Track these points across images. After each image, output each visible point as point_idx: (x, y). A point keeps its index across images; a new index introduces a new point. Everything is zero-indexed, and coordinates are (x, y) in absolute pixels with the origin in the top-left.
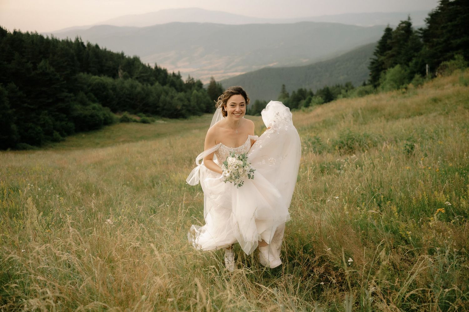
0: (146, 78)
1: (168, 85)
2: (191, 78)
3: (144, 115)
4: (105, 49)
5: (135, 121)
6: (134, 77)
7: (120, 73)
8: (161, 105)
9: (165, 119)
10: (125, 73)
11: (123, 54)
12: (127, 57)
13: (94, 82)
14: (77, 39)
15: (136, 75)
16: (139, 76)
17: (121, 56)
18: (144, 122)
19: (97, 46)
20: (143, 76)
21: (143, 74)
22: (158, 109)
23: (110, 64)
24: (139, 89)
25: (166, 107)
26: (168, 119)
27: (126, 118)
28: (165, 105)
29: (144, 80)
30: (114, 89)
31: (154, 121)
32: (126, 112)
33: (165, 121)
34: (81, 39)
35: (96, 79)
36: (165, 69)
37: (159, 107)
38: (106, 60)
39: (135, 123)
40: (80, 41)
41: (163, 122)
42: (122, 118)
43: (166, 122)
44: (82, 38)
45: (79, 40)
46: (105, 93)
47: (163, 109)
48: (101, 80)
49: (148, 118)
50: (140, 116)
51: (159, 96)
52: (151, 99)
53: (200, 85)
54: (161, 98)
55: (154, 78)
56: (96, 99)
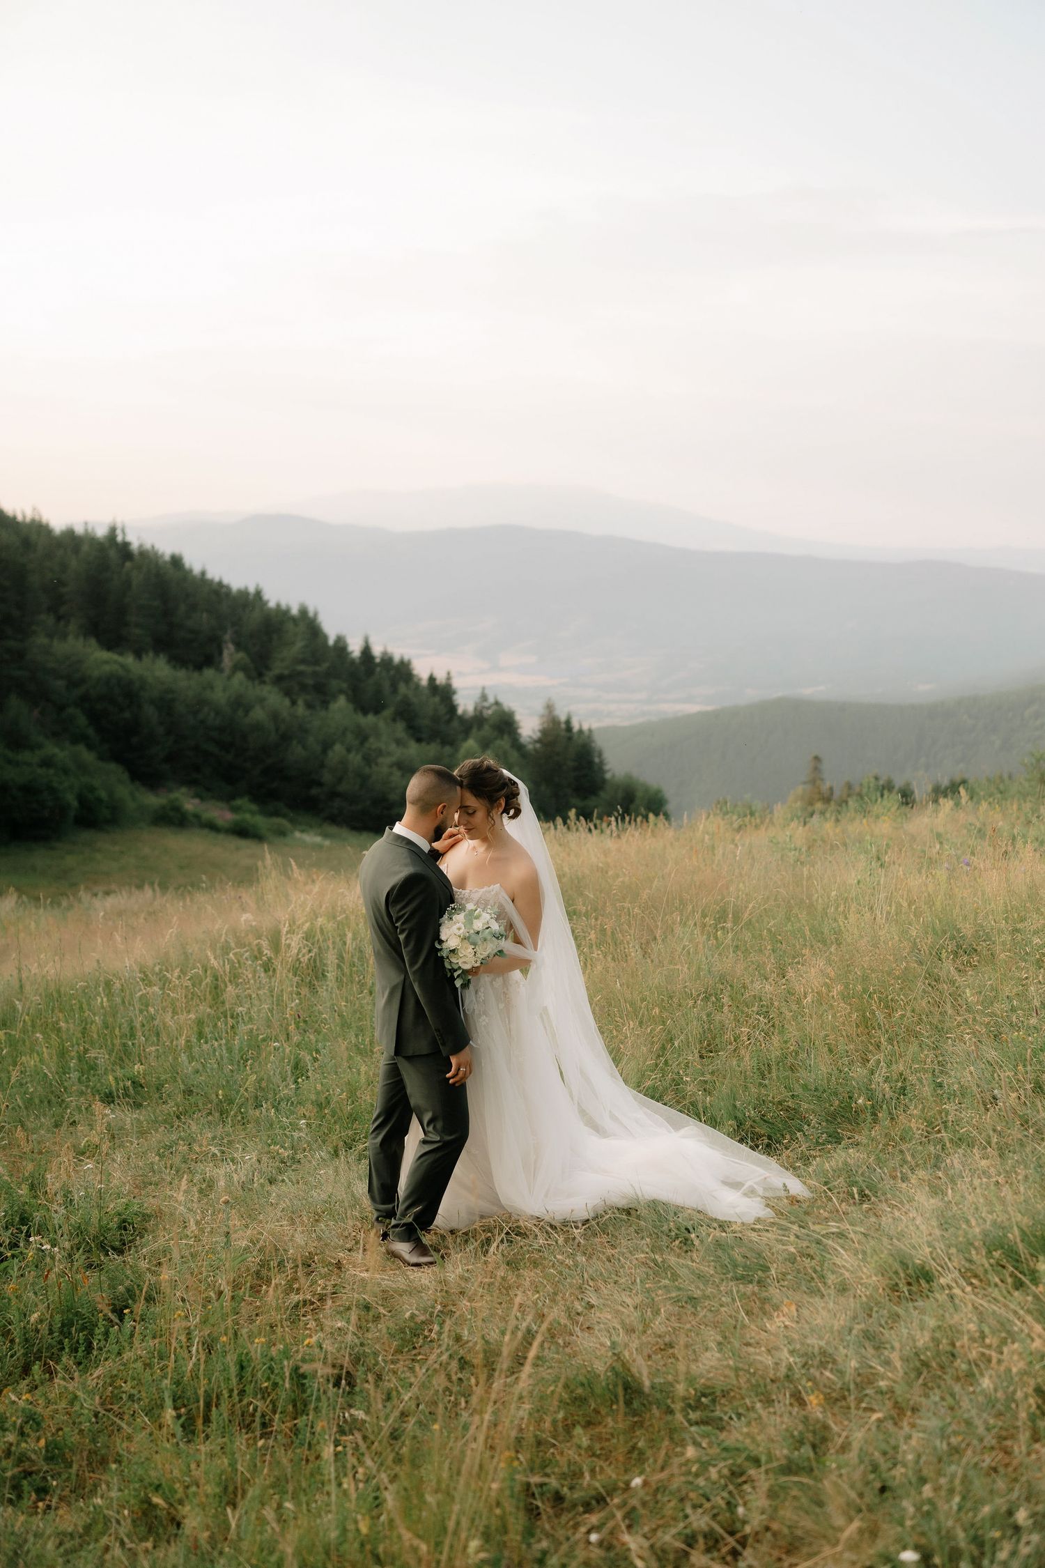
0: (310, 682)
1: (388, 713)
2: (491, 700)
3: (254, 807)
4: (203, 573)
5: (212, 827)
6: (269, 675)
7: (230, 655)
8: (327, 777)
9: (333, 829)
10: (241, 655)
11: (258, 594)
12: (272, 604)
13: (96, 673)
14: (113, 530)
15: (278, 668)
16: (286, 672)
17: (250, 601)
18: (242, 832)
19: (176, 561)
20: (301, 673)
21: (301, 668)
22: (314, 791)
23: (203, 620)
24: (258, 714)
25: (343, 788)
26: (345, 832)
27: (177, 809)
28: (340, 780)
29: (304, 688)
30: (166, 703)
31: (282, 833)
32: (184, 790)
33: (326, 836)
34: (123, 531)
35: (107, 662)
36: (406, 658)
37: (320, 784)
38: (193, 607)
39: (206, 831)
40: (119, 539)
41: (318, 839)
42: (163, 807)
43: (327, 843)
44: (127, 531)
45: (119, 532)
46: (127, 715)
47: (334, 795)
48: (122, 666)
49: (260, 821)
50: (235, 810)
51: (326, 746)
52: (296, 752)
53: (505, 724)
54: (330, 754)
55: (344, 685)
56: (91, 731)
